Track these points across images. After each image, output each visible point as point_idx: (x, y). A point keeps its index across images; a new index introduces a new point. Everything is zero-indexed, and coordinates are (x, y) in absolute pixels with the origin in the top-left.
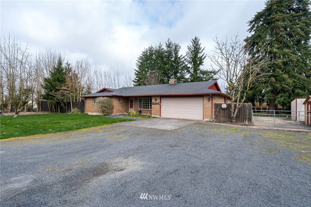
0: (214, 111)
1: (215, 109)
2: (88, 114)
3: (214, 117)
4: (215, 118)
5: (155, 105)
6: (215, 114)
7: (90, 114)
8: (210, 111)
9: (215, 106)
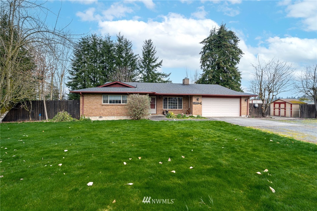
0: (248, 109)
1: (249, 107)
2: (89, 120)
3: (248, 113)
4: (249, 115)
5: (196, 105)
6: (249, 111)
7: (93, 119)
8: (246, 109)
9: (249, 105)
